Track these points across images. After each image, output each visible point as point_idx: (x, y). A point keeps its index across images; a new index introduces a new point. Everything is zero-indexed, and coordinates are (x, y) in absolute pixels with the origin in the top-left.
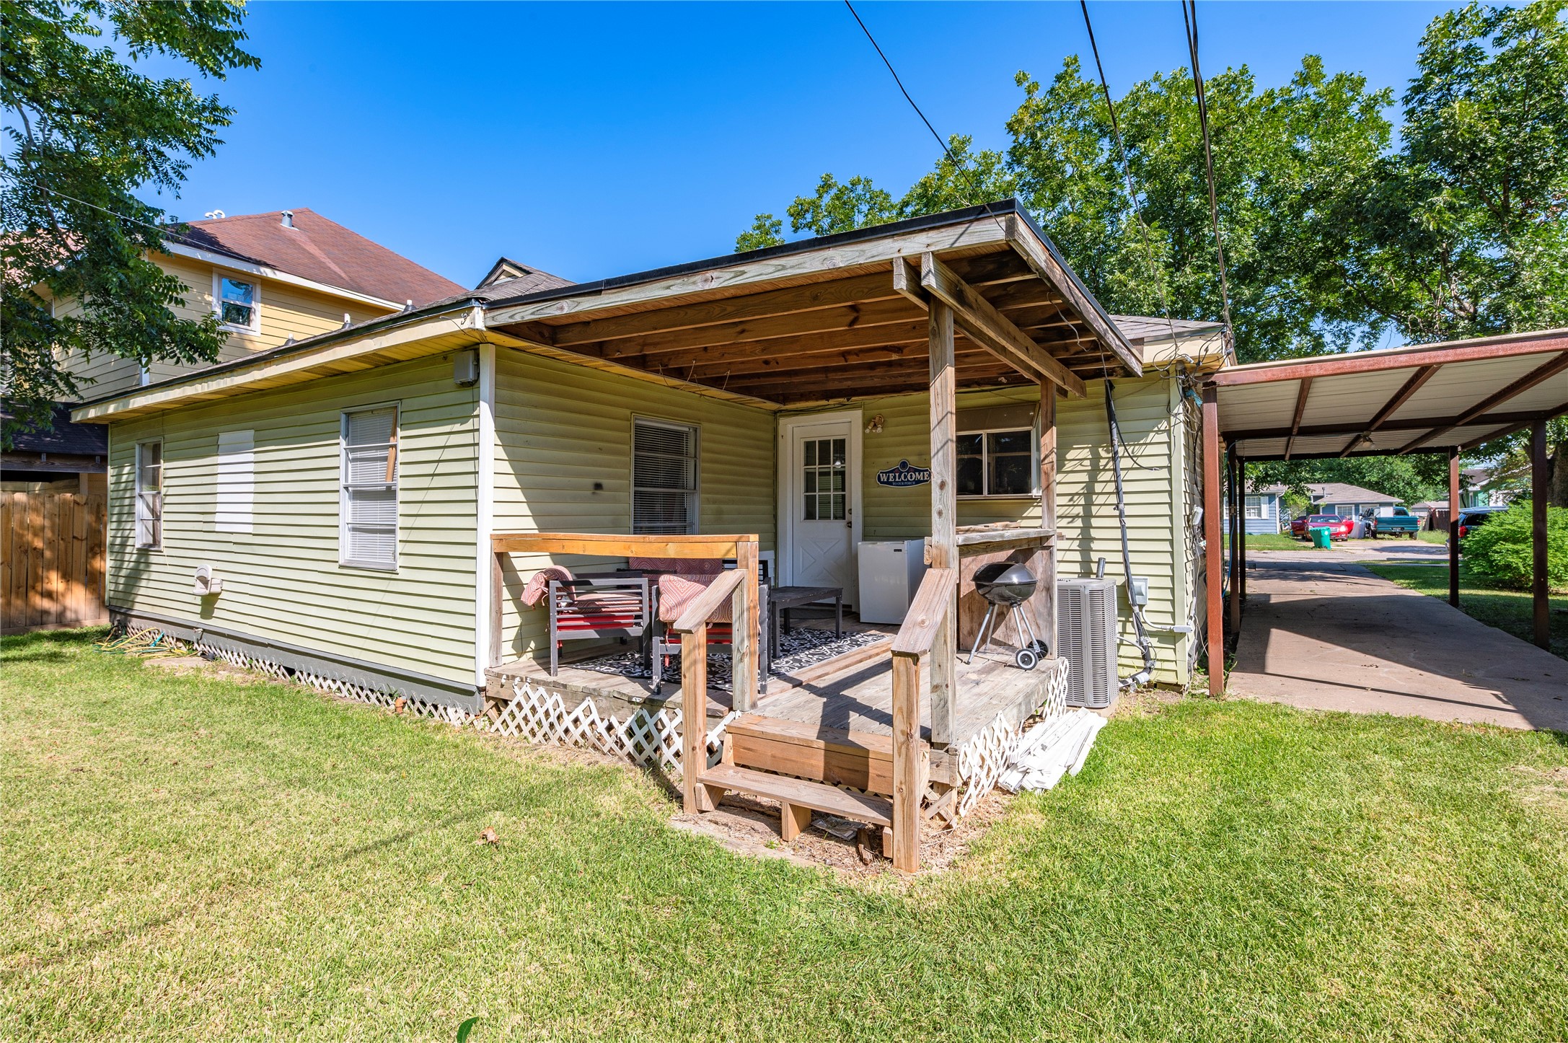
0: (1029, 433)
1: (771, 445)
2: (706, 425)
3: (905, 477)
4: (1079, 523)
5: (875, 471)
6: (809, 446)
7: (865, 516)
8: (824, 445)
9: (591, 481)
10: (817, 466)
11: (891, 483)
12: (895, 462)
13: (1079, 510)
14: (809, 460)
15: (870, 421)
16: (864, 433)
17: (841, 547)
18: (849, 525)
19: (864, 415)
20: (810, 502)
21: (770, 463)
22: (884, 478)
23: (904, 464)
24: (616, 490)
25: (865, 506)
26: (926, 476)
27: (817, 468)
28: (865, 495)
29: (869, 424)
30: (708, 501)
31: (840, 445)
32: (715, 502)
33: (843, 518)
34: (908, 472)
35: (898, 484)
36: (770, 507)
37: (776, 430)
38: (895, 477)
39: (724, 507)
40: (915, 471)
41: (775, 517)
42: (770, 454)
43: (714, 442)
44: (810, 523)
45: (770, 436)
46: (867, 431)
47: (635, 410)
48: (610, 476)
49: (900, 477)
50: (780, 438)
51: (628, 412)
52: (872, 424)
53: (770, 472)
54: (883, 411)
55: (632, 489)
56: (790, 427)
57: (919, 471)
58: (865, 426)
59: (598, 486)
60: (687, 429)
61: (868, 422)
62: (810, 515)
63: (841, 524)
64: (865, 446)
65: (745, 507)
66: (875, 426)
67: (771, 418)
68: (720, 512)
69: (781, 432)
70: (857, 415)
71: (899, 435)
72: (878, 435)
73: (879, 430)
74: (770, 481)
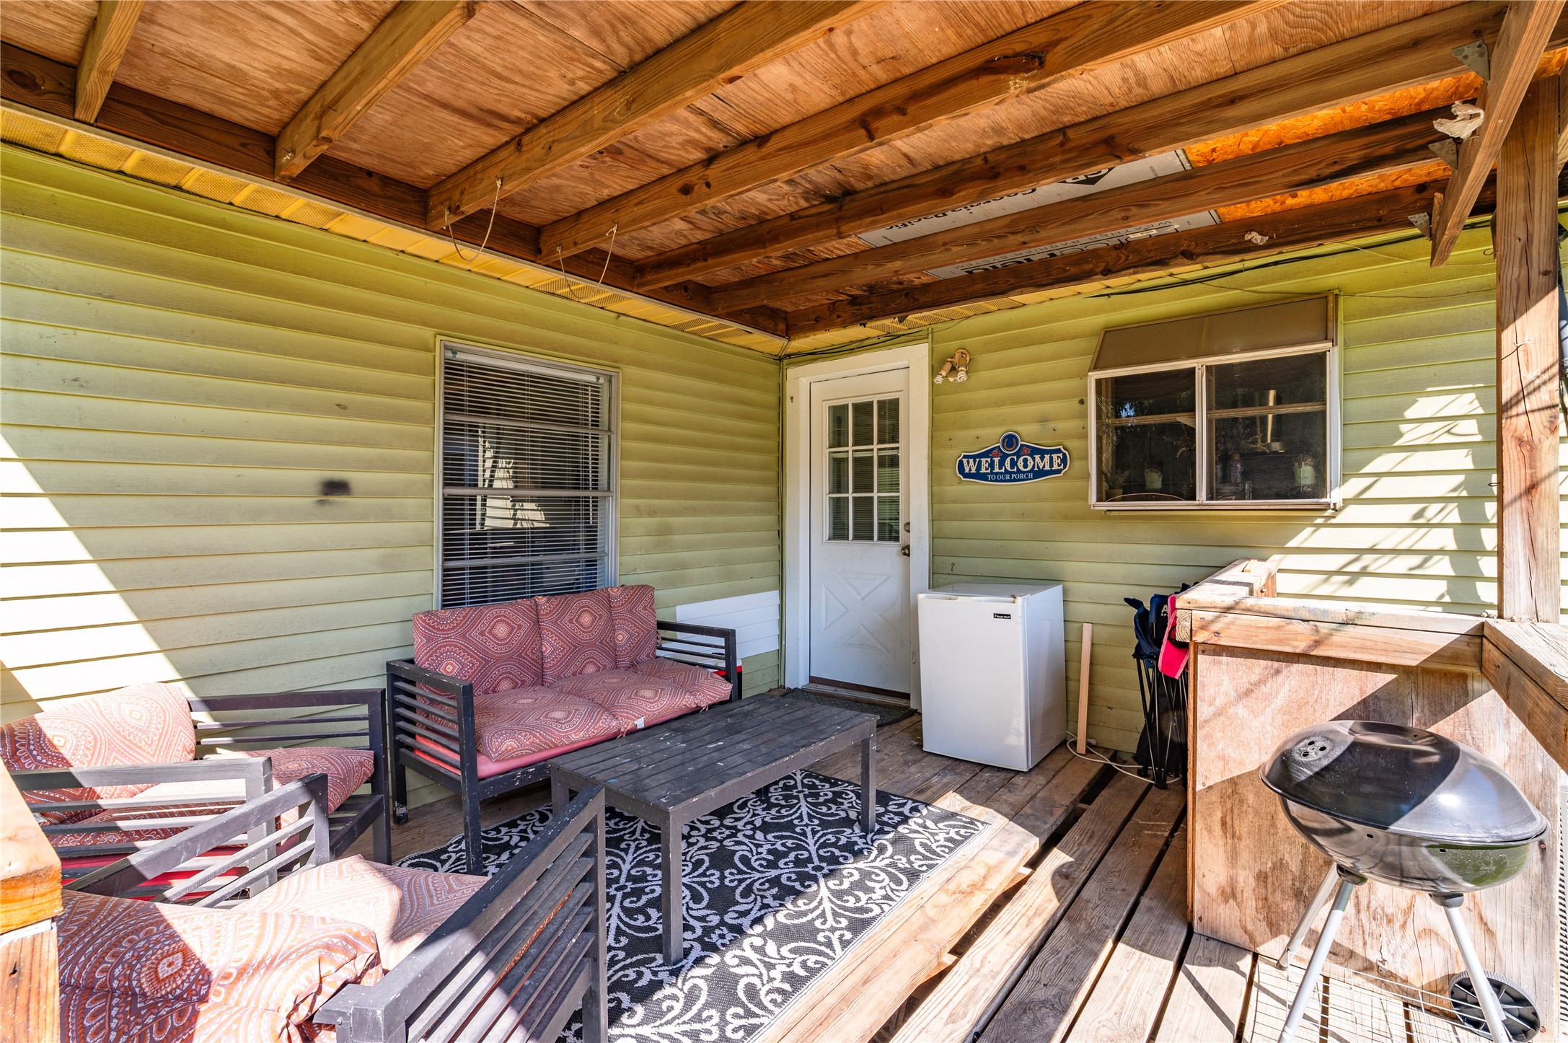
0: (1321, 358)
1: (773, 414)
2: (631, 371)
3: (1013, 464)
4: (1443, 566)
5: (954, 454)
6: (838, 415)
7: (934, 537)
8: (863, 410)
9: (318, 475)
10: (850, 448)
11: (984, 477)
12: (992, 436)
13: (1445, 539)
14: (838, 438)
15: (943, 362)
16: (933, 384)
17: (891, 590)
18: (906, 551)
19: (932, 350)
20: (838, 508)
21: (773, 444)
22: (970, 467)
23: (1010, 440)
24: (392, 495)
25: (934, 519)
26: (1056, 461)
27: (850, 451)
28: (934, 499)
29: (941, 368)
30: (639, 511)
31: (891, 409)
32: (652, 513)
33: (897, 539)
34: (1018, 455)
35: (997, 478)
36: (772, 519)
37: (781, 389)
38: (992, 465)
39: (675, 521)
40: (1034, 452)
41: (781, 534)
42: (771, 428)
43: (651, 402)
44: (839, 545)
45: (772, 399)
46: (939, 379)
47: (444, 328)
48: (370, 465)
49: (1002, 464)
50: (788, 400)
51: (427, 333)
52: (948, 366)
53: (772, 458)
54: (968, 342)
55: (438, 491)
56: (804, 383)
57: (1042, 453)
58: (934, 371)
59: (335, 488)
60: (593, 379)
61: (942, 363)
62: (838, 532)
63: (892, 548)
64: (934, 409)
65: (720, 520)
66: (954, 369)
67: (773, 368)
68: (665, 531)
69: (789, 391)
70: (917, 356)
71: (1000, 386)
72: (960, 387)
73: (962, 376)
74: (772, 474)
